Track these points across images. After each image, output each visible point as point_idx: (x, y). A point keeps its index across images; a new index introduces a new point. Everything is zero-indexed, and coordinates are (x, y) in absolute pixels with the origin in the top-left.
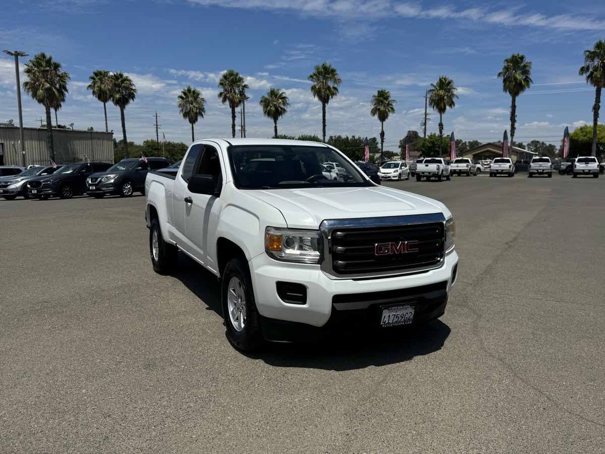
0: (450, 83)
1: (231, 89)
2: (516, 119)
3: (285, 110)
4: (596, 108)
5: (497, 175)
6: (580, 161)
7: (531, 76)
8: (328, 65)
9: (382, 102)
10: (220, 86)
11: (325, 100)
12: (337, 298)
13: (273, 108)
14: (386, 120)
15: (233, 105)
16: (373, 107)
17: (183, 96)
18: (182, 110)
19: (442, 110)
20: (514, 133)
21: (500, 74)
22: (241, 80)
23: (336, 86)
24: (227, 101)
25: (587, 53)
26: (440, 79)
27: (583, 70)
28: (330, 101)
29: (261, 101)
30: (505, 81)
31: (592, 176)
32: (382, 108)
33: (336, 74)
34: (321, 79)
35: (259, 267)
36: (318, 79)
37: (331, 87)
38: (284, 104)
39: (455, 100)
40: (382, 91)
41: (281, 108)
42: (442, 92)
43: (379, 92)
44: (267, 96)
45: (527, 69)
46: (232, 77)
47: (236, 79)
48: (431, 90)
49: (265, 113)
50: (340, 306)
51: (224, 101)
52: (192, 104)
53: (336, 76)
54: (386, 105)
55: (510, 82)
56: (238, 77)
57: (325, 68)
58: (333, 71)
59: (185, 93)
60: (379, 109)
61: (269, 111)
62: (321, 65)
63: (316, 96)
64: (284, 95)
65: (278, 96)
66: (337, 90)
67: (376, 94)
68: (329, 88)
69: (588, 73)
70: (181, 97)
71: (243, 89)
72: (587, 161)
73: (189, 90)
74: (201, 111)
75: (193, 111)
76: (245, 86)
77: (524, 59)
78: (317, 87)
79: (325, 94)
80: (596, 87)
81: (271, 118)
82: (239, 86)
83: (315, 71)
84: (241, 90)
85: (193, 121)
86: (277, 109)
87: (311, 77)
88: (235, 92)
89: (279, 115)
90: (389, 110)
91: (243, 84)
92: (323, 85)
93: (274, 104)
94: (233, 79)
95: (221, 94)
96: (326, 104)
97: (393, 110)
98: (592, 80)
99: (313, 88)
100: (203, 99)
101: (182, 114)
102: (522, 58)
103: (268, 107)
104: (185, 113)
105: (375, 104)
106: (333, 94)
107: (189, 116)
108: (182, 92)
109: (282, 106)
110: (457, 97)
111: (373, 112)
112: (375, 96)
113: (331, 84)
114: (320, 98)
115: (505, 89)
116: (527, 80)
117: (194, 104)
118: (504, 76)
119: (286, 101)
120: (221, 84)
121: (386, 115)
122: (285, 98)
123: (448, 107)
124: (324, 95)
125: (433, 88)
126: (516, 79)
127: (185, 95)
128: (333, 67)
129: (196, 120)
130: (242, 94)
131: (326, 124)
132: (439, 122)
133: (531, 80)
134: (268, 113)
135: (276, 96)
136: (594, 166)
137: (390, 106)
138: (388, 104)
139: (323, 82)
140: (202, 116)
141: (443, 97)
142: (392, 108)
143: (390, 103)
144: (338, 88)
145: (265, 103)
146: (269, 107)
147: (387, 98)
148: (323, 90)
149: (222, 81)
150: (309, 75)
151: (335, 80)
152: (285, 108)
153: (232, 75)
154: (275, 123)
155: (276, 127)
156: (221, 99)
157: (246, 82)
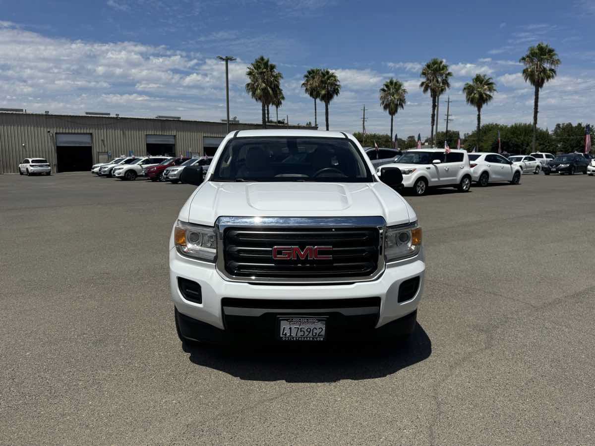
1: (433, 78)
3: (490, 97)
8: (544, 45)
10: (422, 76)
11: (538, 84)
12: (227, 302)
13: (477, 96)
15: (435, 95)
17: (386, 88)
18: (383, 102)
22: (445, 67)
23: (553, 67)
24: (429, 91)
28: (544, 85)
29: (465, 89)
33: (555, 54)
34: (535, 60)
36: (532, 61)
37: (548, 69)
38: (490, 90)
41: (486, 95)
44: (471, 83)
46: (435, 66)
47: (440, 67)
49: (468, 100)
51: (425, 90)
52: (393, 96)
53: (554, 57)
56: (441, 66)
57: (541, 49)
58: (551, 51)
59: (387, 86)
61: (472, 98)
62: (536, 45)
63: (528, 81)
64: (491, 81)
65: (483, 83)
66: (555, 72)
68: (544, 70)
70: (383, 90)
71: (446, 77)
73: (391, 82)
74: (401, 102)
75: (393, 103)
76: (449, 74)
78: (529, 70)
79: (539, 77)
81: (475, 106)
82: (441, 75)
83: (528, 53)
84: (444, 78)
85: (393, 112)
86: (481, 95)
87: (523, 59)
88: (437, 81)
89: (484, 103)
91: (447, 73)
92: (537, 67)
93: (479, 91)
94: (436, 67)
95: (422, 84)
96: (540, 88)
99: (525, 72)
100: (404, 91)
101: (382, 107)
103: (471, 94)
104: (386, 104)
106: (549, 77)
107: (389, 108)
108: (384, 84)
109: (488, 93)
113: (547, 66)
114: (533, 82)
117: (395, 96)
119: (493, 87)
120: (424, 74)
122: (491, 84)
124: (538, 79)
127: (387, 88)
128: (551, 47)
129: (396, 111)
130: (445, 83)
131: (538, 110)
134: (471, 101)
135: (481, 82)
139: (537, 65)
140: (403, 107)
144: (556, 70)
145: (469, 90)
146: (473, 94)
148: (537, 73)
149: (424, 70)
150: (521, 58)
151: (553, 61)
152: (491, 94)
153: (435, 64)
154: (479, 110)
155: (479, 115)
156: (423, 89)
157: (450, 70)
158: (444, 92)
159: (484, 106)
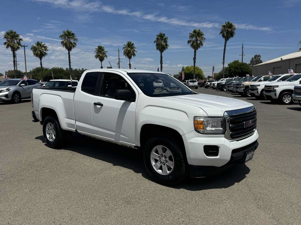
0: (133, 44)
1: (12, 41)
2: (163, 63)
3: (46, 54)
4: (195, 59)
5: (157, 88)
6: (190, 82)
7: (168, 44)
8: (70, 31)
9: (101, 52)
10: (5, 38)
11: (69, 49)
12: (234, 151)
13: (39, 52)
14: (103, 61)
15: (14, 49)
16: (96, 54)
19: (130, 58)
20: (162, 69)
21: (155, 42)
22: (18, 36)
23: (75, 42)
24: (9, 47)
25: (190, 34)
26: (128, 42)
27: (189, 42)
28: (72, 50)
29: (32, 48)
30: (157, 45)
31: (195, 88)
32: (101, 55)
33: (75, 36)
34: (67, 38)
35: (190, 139)
36: (65, 38)
37: (72, 42)
39: (135, 53)
40: (100, 47)
41: (44, 52)
42: (129, 49)
43: (98, 47)
44: (35, 45)
45: (166, 40)
46: (12, 34)
47: (15, 35)
48: (124, 48)
49: (34, 54)
51: (7, 47)
53: (75, 37)
54: (103, 53)
55: (159, 45)
56: (16, 34)
57: (69, 32)
58: (73, 34)
60: (99, 55)
61: (37, 53)
62: (66, 30)
63: (64, 47)
64: (45, 46)
65: (42, 46)
67: (97, 48)
69: (191, 43)
71: (19, 41)
72: (194, 82)
76: (21, 39)
77: (165, 35)
78: (65, 42)
79: (69, 46)
80: (194, 50)
81: (38, 58)
82: (16, 39)
83: (63, 34)
84: (18, 41)
86: (41, 52)
87: (61, 36)
88: (14, 42)
89: (43, 57)
90: (104, 56)
91: (19, 39)
92: (68, 41)
93: (39, 50)
94: (13, 34)
95: (5, 43)
96: (70, 51)
97: (106, 56)
98: (193, 46)
99: (62, 42)
102: (164, 35)
105: (97, 53)
106: (74, 46)
109: (45, 51)
110: (136, 51)
111: (97, 57)
112: (97, 49)
113: (72, 41)
114: (67, 47)
115: (157, 49)
116: (167, 45)
118: (156, 43)
119: (47, 49)
120: (5, 37)
121: (103, 58)
122: (46, 47)
123: (132, 56)
124: (69, 47)
125: (125, 47)
126: (162, 44)
128: (73, 32)
130: (19, 44)
132: (129, 63)
133: (168, 45)
134: (37, 55)
135: (40, 45)
136: (196, 84)
137: (105, 54)
138: (104, 53)
139: (68, 40)
141: (130, 51)
142: (106, 55)
143: (105, 52)
144: (76, 43)
145: (34, 49)
146: (37, 52)
147: (103, 50)
148: (68, 44)
149: (5, 36)
150: (60, 36)
151: (74, 39)
152: (46, 52)
153: (12, 33)
154: (41, 60)
155: (41, 62)
156: (6, 46)
157: (21, 37)
158: (19, 49)
159: (43, 58)
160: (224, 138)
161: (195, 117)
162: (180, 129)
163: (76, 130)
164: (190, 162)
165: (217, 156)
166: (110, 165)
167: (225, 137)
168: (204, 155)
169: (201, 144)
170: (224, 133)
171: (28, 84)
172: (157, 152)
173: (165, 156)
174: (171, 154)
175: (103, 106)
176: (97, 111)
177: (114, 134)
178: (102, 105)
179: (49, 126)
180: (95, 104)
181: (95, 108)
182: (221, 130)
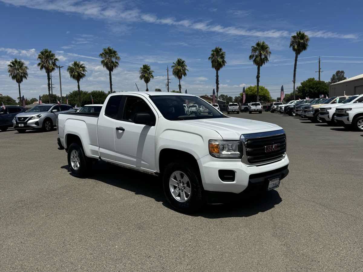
0: (183, 62)
1: (46, 61)
2: (219, 83)
3: (84, 75)
4: (258, 77)
6: (252, 105)
7: (225, 60)
8: (111, 48)
9: (146, 72)
10: (39, 59)
11: (111, 69)
12: (252, 177)
13: (76, 74)
14: (149, 82)
15: (49, 71)
16: (140, 75)
17: (12, 65)
18: (11, 74)
19: (180, 78)
20: (218, 90)
21: (209, 58)
22: (53, 55)
23: (117, 61)
24: (44, 68)
25: (253, 48)
26: (178, 60)
27: (251, 57)
28: (113, 70)
29: (68, 69)
30: (212, 62)
31: (258, 112)
32: (146, 75)
33: (117, 54)
34: (107, 56)
35: (205, 163)
36: (105, 57)
37: (114, 61)
38: (84, 71)
39: (186, 72)
40: (146, 66)
41: (82, 73)
42: (179, 67)
43: (144, 66)
44: (72, 66)
45: (224, 55)
47: (50, 54)
48: (173, 66)
49: (71, 76)
50: (253, 181)
51: (41, 68)
52: (18, 70)
54: (148, 74)
55: (215, 62)
56: (51, 54)
57: (110, 50)
58: (115, 52)
59: (13, 63)
60: (144, 76)
61: (73, 75)
62: (107, 48)
63: (105, 67)
64: (83, 66)
65: (79, 66)
66: (118, 64)
67: (142, 67)
68: (112, 62)
69: (254, 58)
70: (10, 66)
71: (55, 61)
72: (256, 105)
73: (16, 61)
74: (25, 75)
75: (19, 75)
76: (56, 59)
77: (222, 50)
78: (105, 61)
80: (257, 66)
81: (75, 80)
82: (52, 59)
83: (103, 52)
84: (53, 61)
85: (19, 81)
86: (79, 74)
87: (101, 55)
88: (49, 63)
89: (81, 78)
90: (150, 76)
91: (55, 58)
93: (77, 71)
95: (39, 64)
96: (111, 72)
97: (153, 77)
98: (255, 62)
99: (103, 62)
100: (26, 67)
101: (11, 77)
102: (221, 49)
104: (14, 76)
105: (142, 73)
106: (116, 66)
107: (16, 78)
108: (11, 62)
109: (83, 72)
110: (188, 70)
111: (141, 78)
112: (141, 68)
113: (114, 60)
114: (108, 68)
115: (213, 66)
116: (224, 62)
117: (20, 70)
118: (212, 59)
119: (85, 69)
120: (39, 58)
121: (148, 79)
122: (84, 67)
123: (183, 76)
124: (110, 66)
125: (174, 65)
126: (218, 61)
127: (13, 64)
128: (114, 50)
129: (22, 80)
130: (54, 64)
131: (112, 84)
132: (179, 84)
133: (225, 62)
134: (74, 77)
136: (260, 107)
137: (151, 74)
138: (150, 73)
139: (109, 59)
140: (26, 78)
141: (180, 70)
142: (152, 76)
143: (151, 72)
144: (118, 62)
145: (71, 70)
146: (74, 73)
147: (149, 70)
148: (109, 63)
149: (40, 56)
150: (100, 54)
151: (116, 57)
152: (84, 73)
153: (47, 53)
154: (78, 82)
155: (79, 85)
156: (40, 67)
157: (56, 57)
158: (54, 70)
159: (81, 80)
160: (241, 163)
161: (210, 141)
162: (196, 153)
163: (100, 158)
164: (206, 188)
165: (233, 181)
166: (133, 193)
167: (242, 161)
168: (219, 180)
169: (216, 168)
170: (240, 157)
171: (60, 110)
172: (175, 178)
173: (183, 182)
174: (188, 180)
175: (125, 131)
176: (119, 136)
177: (135, 160)
178: (123, 130)
179: (74, 153)
180: (118, 129)
181: (117, 133)
182: (237, 154)
